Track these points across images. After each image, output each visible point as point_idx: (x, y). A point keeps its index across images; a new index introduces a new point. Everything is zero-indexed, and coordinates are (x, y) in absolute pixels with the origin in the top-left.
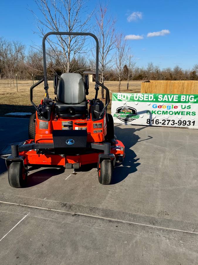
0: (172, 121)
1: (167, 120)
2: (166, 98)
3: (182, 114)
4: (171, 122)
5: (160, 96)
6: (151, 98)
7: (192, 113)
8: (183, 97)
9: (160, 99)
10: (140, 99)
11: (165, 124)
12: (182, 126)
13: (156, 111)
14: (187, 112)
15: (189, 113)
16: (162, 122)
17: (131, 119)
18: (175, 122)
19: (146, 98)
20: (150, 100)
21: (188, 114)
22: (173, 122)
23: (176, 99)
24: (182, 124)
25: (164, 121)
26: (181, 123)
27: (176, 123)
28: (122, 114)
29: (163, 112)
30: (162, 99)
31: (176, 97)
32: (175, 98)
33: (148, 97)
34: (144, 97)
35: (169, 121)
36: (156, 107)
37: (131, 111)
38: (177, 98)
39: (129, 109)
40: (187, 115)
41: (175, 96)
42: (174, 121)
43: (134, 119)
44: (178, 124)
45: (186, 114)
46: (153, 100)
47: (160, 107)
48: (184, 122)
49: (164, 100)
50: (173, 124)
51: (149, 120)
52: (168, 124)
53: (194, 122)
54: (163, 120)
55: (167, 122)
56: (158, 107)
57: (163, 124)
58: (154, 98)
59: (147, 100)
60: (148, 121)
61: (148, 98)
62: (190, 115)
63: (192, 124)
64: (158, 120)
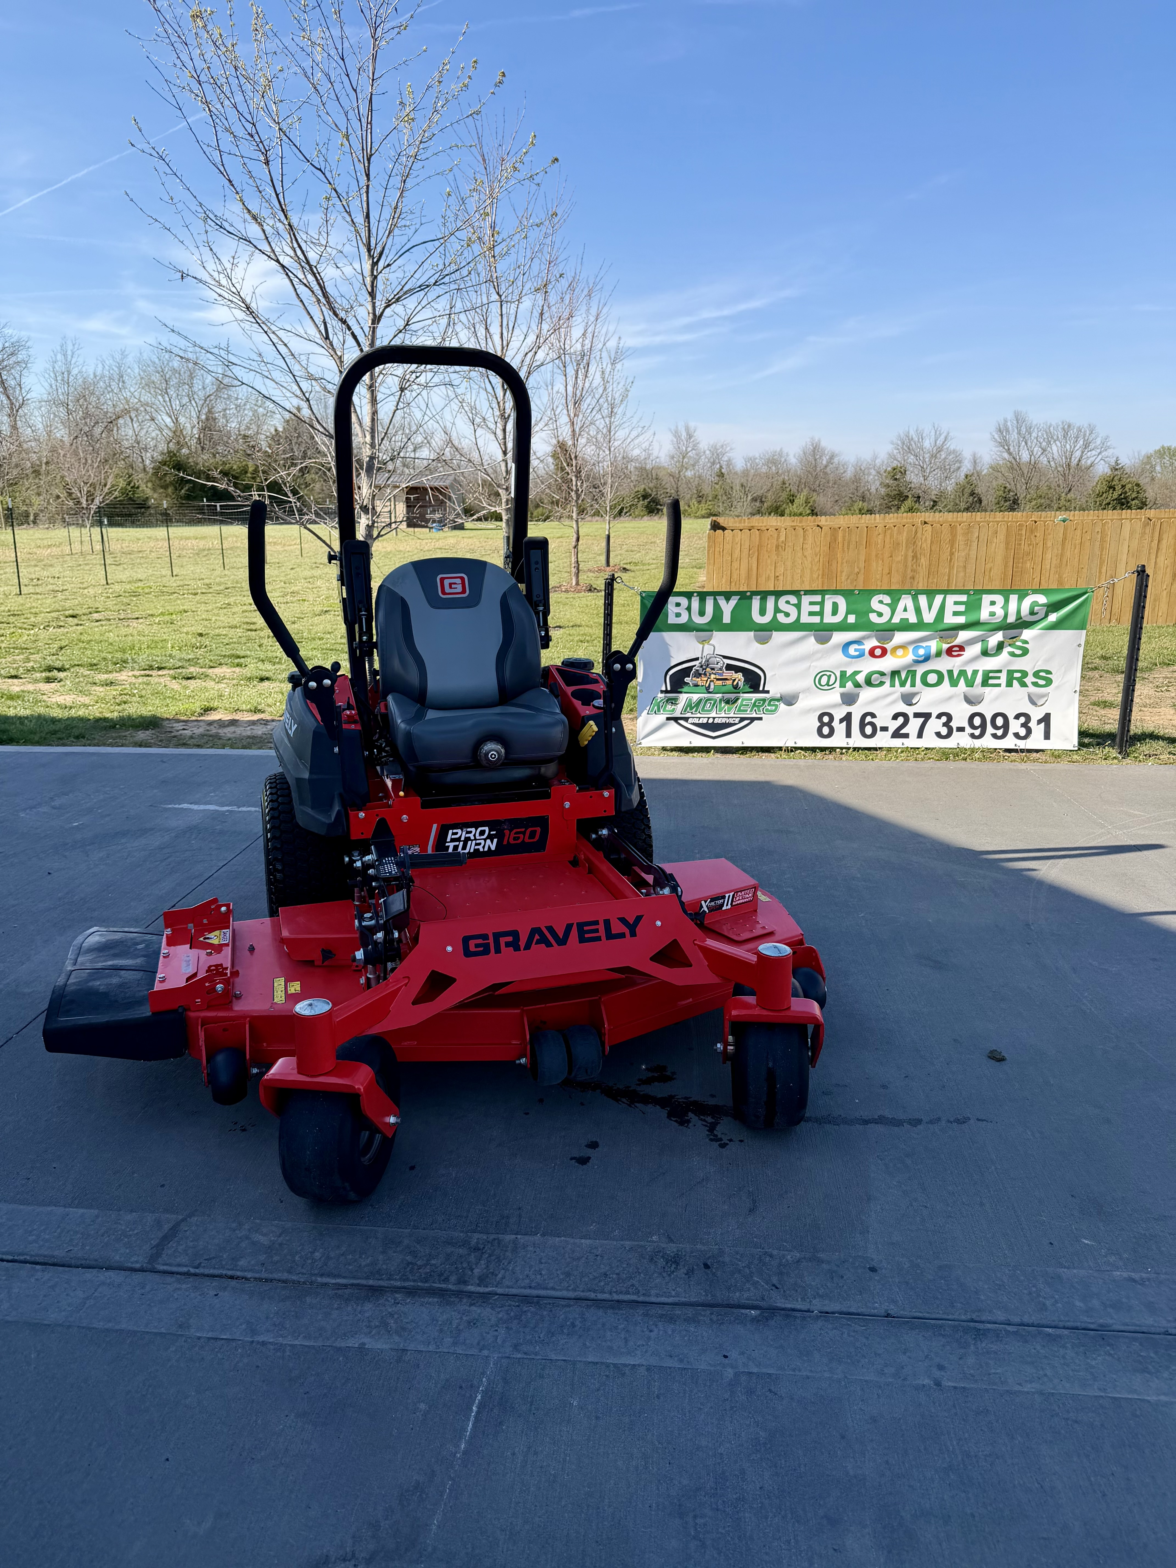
0: (939, 716)
1: (917, 715)
2: (905, 610)
3: (985, 683)
4: (935, 725)
5: (881, 602)
6: (835, 612)
7: (1036, 674)
8: (993, 603)
9: (880, 615)
10: (781, 618)
11: (906, 736)
12: (988, 742)
13: (859, 672)
14: (1010, 673)
15: (1016, 679)
16: (894, 725)
17: (742, 719)
18: (954, 724)
19: (811, 614)
20: (829, 619)
21: (1015, 682)
22: (944, 725)
23: (956, 614)
24: (990, 730)
25: (901, 720)
26: (983, 726)
27: (961, 729)
28: (695, 697)
29: (895, 673)
30: (887, 611)
31: (956, 603)
32: (950, 608)
33: (822, 604)
34: (798, 606)
35: (927, 716)
36: (862, 655)
37: (740, 676)
38: (962, 608)
39: (729, 667)
40: (1009, 684)
41: (951, 599)
42: (950, 717)
43: (752, 720)
44: (969, 730)
45: (1003, 680)
46: (846, 617)
47: (878, 652)
48: (1000, 721)
49: (896, 620)
50: (944, 731)
51: (826, 719)
52: (920, 735)
53: (1046, 719)
54: (895, 717)
55: (914, 724)
56: (872, 653)
57: (897, 734)
58: (848, 612)
59: (816, 619)
60: (823, 724)
61: (821, 613)
62: (1023, 685)
63: (1038, 731)
64: (873, 716)
